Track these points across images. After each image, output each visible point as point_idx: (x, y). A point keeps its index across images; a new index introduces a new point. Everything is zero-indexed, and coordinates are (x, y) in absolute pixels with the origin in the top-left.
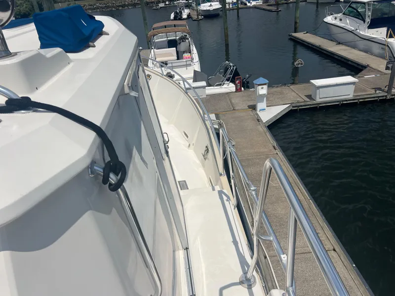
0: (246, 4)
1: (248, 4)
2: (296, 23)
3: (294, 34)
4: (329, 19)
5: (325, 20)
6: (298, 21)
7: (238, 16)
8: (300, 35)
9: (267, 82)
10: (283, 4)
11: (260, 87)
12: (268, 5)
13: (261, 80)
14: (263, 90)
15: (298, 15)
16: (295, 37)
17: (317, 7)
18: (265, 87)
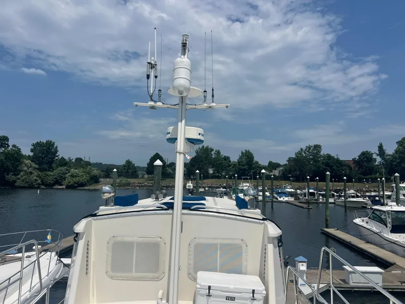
0: (277, 199)
1: (279, 199)
2: (327, 220)
3: (325, 229)
4: (358, 221)
5: (354, 221)
6: (328, 219)
7: (272, 208)
8: (331, 231)
9: (306, 260)
10: (313, 203)
11: (301, 264)
12: (300, 202)
13: (301, 258)
14: (303, 267)
15: (328, 213)
16: (327, 232)
18: (305, 264)
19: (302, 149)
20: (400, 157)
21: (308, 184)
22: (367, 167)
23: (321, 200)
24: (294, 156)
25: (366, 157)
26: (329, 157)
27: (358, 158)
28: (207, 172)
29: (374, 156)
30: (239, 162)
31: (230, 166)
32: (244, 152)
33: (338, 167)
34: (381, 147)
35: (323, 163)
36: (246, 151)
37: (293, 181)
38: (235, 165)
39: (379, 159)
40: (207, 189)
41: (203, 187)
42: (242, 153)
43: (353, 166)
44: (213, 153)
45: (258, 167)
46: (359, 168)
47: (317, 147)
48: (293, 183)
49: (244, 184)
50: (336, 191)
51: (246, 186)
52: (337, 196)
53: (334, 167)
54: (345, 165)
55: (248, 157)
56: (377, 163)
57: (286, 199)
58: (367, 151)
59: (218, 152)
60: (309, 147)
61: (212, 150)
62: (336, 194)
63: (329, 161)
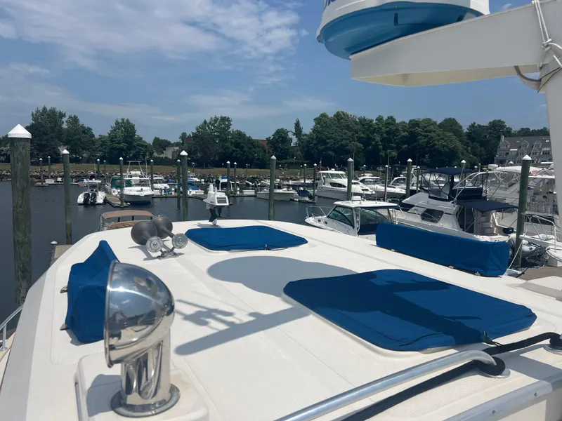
19: (205, 122)
20: (317, 137)
22: (282, 150)
24: (195, 131)
25: (281, 136)
26: (240, 135)
27: (272, 137)
28: (58, 154)
29: (290, 135)
30: (112, 138)
31: (94, 143)
32: (120, 121)
33: (250, 148)
34: (297, 125)
35: (231, 143)
36: (123, 120)
37: (196, 167)
38: (104, 143)
39: (295, 140)
40: (59, 179)
41: (52, 177)
42: (117, 123)
43: (267, 147)
44: (64, 120)
45: (142, 146)
46: (273, 150)
47: (225, 120)
48: (196, 170)
49: (133, 173)
50: (252, 180)
51: (136, 175)
53: (246, 149)
54: (259, 147)
55: (126, 130)
56: (292, 144)
57: (194, 192)
58: (282, 129)
59: (75, 120)
60: (216, 119)
61: (62, 115)
62: (251, 184)
63: (239, 141)
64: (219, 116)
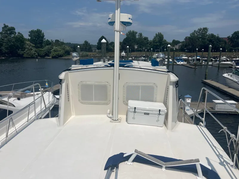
0: (176, 63)
1: (178, 63)
2: (206, 75)
3: (205, 80)
4: (225, 75)
5: (223, 75)
6: (207, 74)
7: (173, 68)
8: (208, 81)
9: (191, 97)
10: (198, 65)
11: (187, 99)
12: (190, 65)
13: (188, 96)
14: (189, 101)
15: (207, 71)
16: (205, 82)
17: (219, 69)
18: (190, 99)
19: (195, 31)
21: (196, 54)
22: (236, 42)
23: (203, 63)
24: (189, 36)
25: (237, 35)
26: (212, 36)
27: (231, 36)
28: (134, 48)
30: (154, 41)
31: (148, 43)
32: (157, 34)
33: (218, 42)
35: (208, 40)
36: (159, 33)
37: (187, 52)
38: (151, 42)
40: (133, 58)
41: (131, 57)
42: (156, 35)
43: (227, 41)
44: (137, 35)
45: (166, 43)
46: (231, 43)
47: (205, 29)
48: (187, 53)
50: (214, 58)
52: (214, 61)
53: (215, 43)
54: (222, 41)
55: (160, 37)
57: (182, 63)
59: (141, 35)
60: (200, 30)
61: (136, 33)
62: (213, 59)
63: (212, 39)
64: (202, 28)
